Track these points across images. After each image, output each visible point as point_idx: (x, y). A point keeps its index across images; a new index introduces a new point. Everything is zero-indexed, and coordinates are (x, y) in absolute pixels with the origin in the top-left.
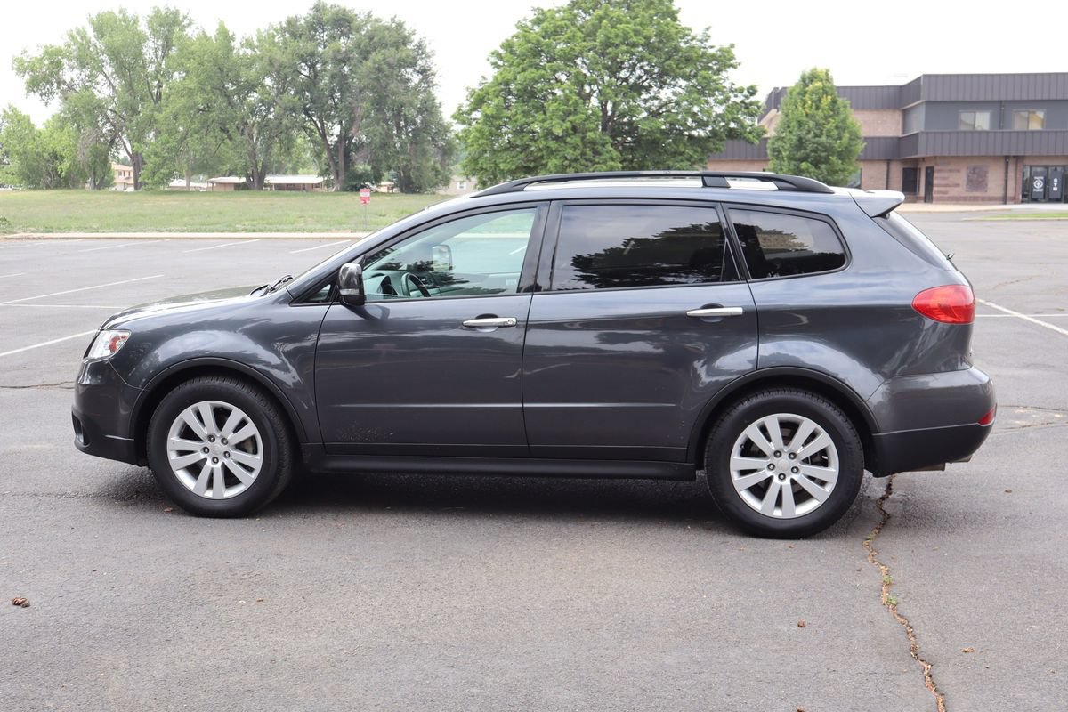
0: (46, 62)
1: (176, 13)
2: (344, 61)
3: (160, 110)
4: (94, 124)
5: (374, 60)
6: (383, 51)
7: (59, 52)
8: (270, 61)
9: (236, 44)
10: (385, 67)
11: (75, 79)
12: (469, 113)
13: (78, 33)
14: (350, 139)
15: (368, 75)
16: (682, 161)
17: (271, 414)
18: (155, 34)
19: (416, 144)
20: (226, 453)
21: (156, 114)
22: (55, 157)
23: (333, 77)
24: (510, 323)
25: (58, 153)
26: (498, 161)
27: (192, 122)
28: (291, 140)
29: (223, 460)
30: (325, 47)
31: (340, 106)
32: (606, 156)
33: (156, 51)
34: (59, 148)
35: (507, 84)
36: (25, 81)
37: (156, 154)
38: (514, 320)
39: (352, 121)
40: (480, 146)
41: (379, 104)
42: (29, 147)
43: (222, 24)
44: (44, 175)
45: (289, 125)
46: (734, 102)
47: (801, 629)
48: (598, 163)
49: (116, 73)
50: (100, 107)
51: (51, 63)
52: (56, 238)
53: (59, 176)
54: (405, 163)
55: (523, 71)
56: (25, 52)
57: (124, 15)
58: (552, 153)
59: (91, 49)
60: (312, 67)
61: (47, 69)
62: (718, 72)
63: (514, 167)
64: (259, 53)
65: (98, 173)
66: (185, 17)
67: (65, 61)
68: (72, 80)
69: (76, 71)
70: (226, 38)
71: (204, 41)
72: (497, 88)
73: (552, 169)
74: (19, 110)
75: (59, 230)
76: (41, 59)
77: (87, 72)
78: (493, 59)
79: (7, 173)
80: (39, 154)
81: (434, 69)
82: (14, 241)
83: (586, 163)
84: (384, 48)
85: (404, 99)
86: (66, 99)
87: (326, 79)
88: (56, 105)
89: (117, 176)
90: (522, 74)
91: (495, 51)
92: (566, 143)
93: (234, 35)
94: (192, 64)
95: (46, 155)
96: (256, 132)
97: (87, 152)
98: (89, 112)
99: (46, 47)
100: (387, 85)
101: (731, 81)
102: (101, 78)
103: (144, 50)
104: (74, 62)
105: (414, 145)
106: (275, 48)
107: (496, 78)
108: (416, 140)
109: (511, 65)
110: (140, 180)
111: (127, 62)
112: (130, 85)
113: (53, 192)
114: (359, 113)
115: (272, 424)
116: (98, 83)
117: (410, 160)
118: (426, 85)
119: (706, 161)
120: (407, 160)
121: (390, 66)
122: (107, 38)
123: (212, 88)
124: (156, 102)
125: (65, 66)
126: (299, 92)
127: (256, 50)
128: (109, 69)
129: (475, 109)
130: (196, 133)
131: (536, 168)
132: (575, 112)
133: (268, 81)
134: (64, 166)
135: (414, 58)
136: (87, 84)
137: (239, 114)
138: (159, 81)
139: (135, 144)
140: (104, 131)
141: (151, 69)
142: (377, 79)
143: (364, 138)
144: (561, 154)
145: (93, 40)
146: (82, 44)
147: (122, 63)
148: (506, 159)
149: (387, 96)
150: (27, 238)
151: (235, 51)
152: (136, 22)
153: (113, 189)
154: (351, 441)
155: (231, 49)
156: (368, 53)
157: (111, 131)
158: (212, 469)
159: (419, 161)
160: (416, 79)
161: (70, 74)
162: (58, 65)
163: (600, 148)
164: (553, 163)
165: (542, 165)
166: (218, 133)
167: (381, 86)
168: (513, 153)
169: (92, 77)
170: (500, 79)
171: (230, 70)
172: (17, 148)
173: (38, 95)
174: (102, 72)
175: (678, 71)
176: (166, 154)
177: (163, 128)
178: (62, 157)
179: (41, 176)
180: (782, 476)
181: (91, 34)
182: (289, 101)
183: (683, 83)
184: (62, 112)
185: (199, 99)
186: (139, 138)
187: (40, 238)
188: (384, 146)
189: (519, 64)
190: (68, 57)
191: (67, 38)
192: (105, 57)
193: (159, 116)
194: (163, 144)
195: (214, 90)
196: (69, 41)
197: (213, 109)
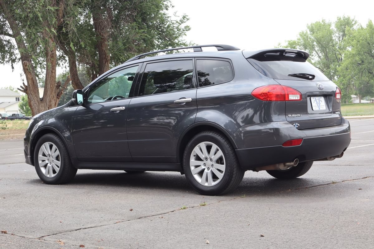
1: (348, 19)
3: (339, 66)
7: (294, 43)
13: (303, 33)
18: (339, 30)
33: (339, 37)
43: (370, 22)
49: (320, 50)
57: (324, 23)
59: (309, 40)
66: (353, 20)
67: (297, 47)
94: (355, 42)
99: (289, 41)
102: (314, 52)
103: (334, 38)
104: (302, 47)
111: (325, 44)
112: (326, 55)
122: (315, 34)
123: (364, 53)
124: (339, 62)
128: (317, 49)
130: (356, 75)
145: (310, 36)
146: (304, 38)
147: (322, 45)
152: (330, 25)
166: (367, 74)
176: (342, 86)
177: (341, 74)
181: (308, 33)
185: (357, 58)
190: (299, 45)
191: (299, 36)
192: (315, 43)
193: (339, 69)
194: (340, 82)
195: (365, 54)
196: (300, 37)
197: (365, 63)
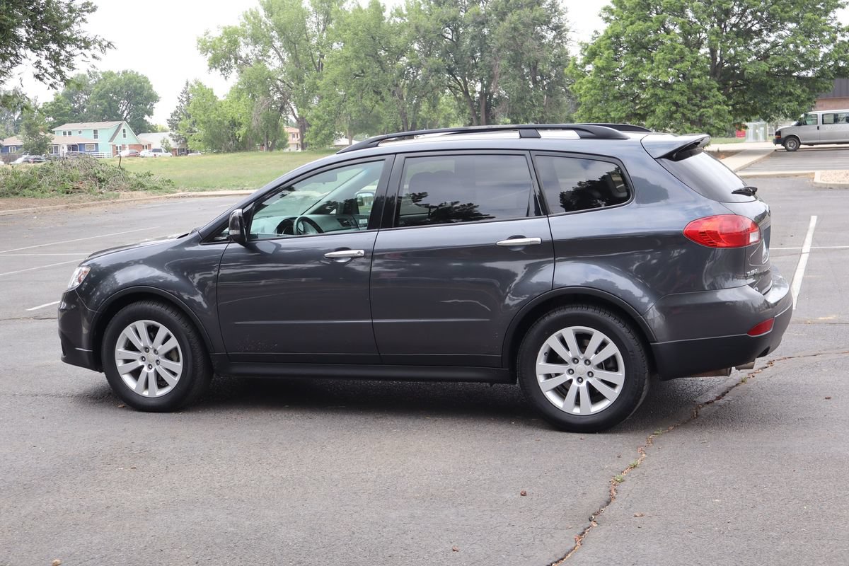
0: (226, 41)
2: (483, 23)
3: (321, 78)
4: (266, 93)
5: (510, 21)
6: (518, 12)
7: (236, 31)
8: (417, 27)
9: (387, 14)
10: (520, 26)
11: (250, 54)
12: (583, 66)
13: (251, 13)
14: (491, 95)
15: (504, 35)
16: (790, 101)
17: (188, 330)
18: (317, 11)
19: (551, 97)
20: (158, 361)
21: (318, 81)
22: (235, 124)
23: (473, 38)
24: (359, 255)
25: (236, 121)
26: (609, 109)
27: (349, 87)
28: (436, 99)
29: (155, 367)
30: (466, 11)
31: (480, 64)
32: (712, 100)
33: (318, 24)
34: (237, 116)
35: (617, 37)
36: (207, 59)
37: (318, 117)
38: (362, 252)
39: (491, 78)
40: (592, 96)
41: (516, 61)
42: (212, 117)
44: (225, 140)
45: (434, 85)
46: (843, 41)
47: (524, 497)
48: (705, 107)
49: (284, 46)
50: (271, 77)
51: (229, 42)
52: (207, 196)
53: (238, 140)
54: (540, 115)
55: (631, 24)
56: (207, 33)
58: (659, 100)
59: (262, 27)
60: (455, 30)
61: (226, 47)
62: (826, 13)
63: (624, 115)
64: (407, 21)
65: (270, 136)
67: (241, 39)
68: (247, 55)
69: (251, 47)
70: (378, 9)
71: (359, 14)
72: (609, 41)
73: (660, 115)
74: (204, 84)
75: (213, 188)
76: (221, 39)
77: (259, 47)
78: (605, 15)
79: (194, 140)
80: (220, 122)
81: (567, 25)
82: (173, 200)
83: (693, 108)
84: (519, 8)
85: (538, 55)
86: (242, 72)
87: (468, 41)
88: (234, 78)
89: (290, 137)
90: (631, 26)
91: (608, 7)
92: (673, 90)
93: (384, 6)
94: (348, 35)
95: (226, 123)
96: (406, 94)
97: (260, 118)
98: (262, 83)
99: (225, 28)
100: (523, 43)
101: (838, 21)
102: (272, 51)
103: (308, 26)
104: (249, 40)
105: (549, 97)
106: (421, 16)
107: (606, 32)
108: (551, 92)
109: (621, 18)
110: (305, 140)
111: (293, 37)
112: (296, 57)
113: (233, 155)
114: (497, 70)
115: (188, 337)
116: (269, 57)
117: (545, 112)
118: (560, 41)
119: (815, 100)
120: (542, 113)
121: (524, 24)
122: (275, 16)
123: (366, 55)
124: (318, 71)
125: (242, 43)
126: (445, 54)
127: (404, 18)
128: (278, 44)
129: (589, 63)
130: (353, 96)
131: (646, 114)
132: (682, 59)
133: (416, 46)
134: (241, 132)
135: (548, 16)
136: (260, 58)
137: (389, 77)
138: (321, 53)
139: (300, 109)
140: (275, 98)
141: (314, 42)
142: (514, 38)
143: (503, 92)
144: (668, 100)
145: (264, 19)
146: (254, 23)
147: (288, 38)
148: (617, 108)
149: (523, 53)
150: (183, 197)
151: (386, 21)
153: (287, 150)
154: (247, 351)
155: (383, 19)
156: (505, 14)
157: (281, 98)
158: (148, 374)
159: (554, 112)
160: (550, 35)
161: (245, 51)
162: (235, 43)
163: (706, 92)
164: (660, 109)
165: (651, 111)
166: (372, 94)
167: (517, 45)
168: (623, 102)
169: (264, 53)
170: (610, 33)
171: (381, 38)
172: (202, 117)
173: (218, 70)
174: (273, 47)
175: (783, 14)
176: (327, 117)
177: (325, 94)
178: (240, 124)
179: (223, 142)
180: (580, 380)
181: (262, 13)
182: (434, 63)
183: (792, 26)
184: (239, 84)
185: (354, 65)
186: (304, 104)
187: (194, 196)
188: (521, 99)
189: (628, 17)
190: (244, 35)
191: (242, 18)
192: (274, 33)
193: (320, 83)
194: (324, 108)
195: (368, 57)
196: (244, 21)
197: (367, 74)
